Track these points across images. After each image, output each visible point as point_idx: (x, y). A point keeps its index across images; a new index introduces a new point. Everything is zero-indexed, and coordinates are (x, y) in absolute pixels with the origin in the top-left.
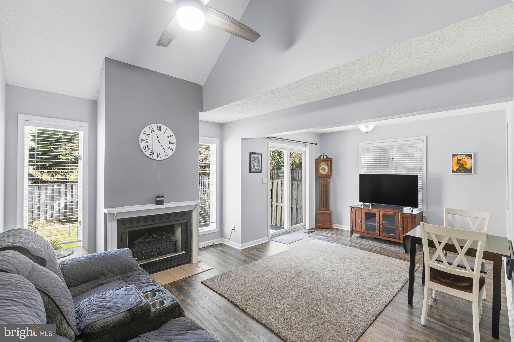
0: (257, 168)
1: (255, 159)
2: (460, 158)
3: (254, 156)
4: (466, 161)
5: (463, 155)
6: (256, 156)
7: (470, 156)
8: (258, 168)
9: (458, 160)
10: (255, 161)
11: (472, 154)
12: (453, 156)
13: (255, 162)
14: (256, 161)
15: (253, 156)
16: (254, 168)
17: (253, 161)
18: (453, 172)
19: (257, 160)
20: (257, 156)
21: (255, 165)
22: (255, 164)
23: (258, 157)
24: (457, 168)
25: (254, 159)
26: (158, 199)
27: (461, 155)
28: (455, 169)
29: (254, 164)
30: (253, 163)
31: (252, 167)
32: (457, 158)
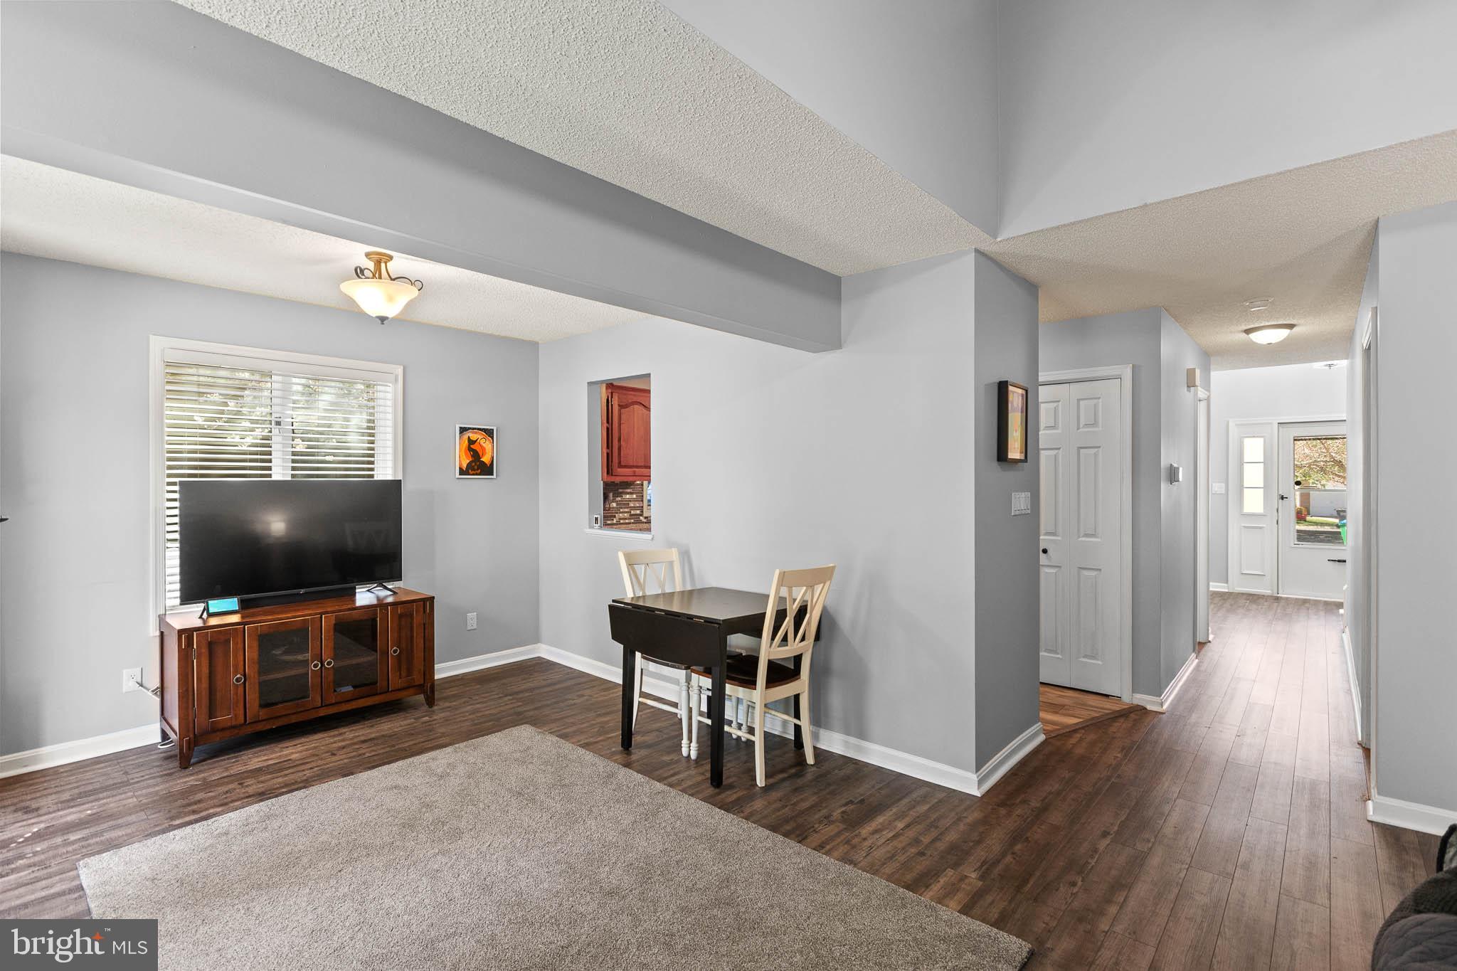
2: (474, 437)
4: (484, 445)
5: (479, 429)
7: (489, 433)
9: (471, 442)
11: (493, 430)
12: (463, 430)
18: (462, 472)
24: (468, 461)
27: (475, 429)
28: (464, 466)
32: (469, 437)
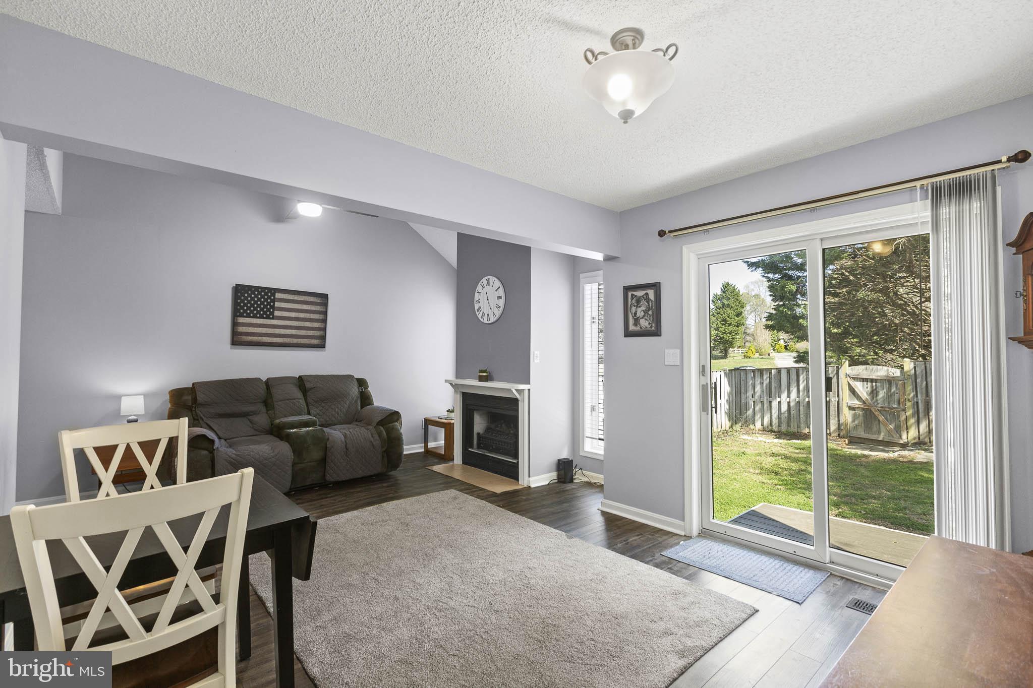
0: (644, 323)
1: (638, 301)
3: (634, 293)
6: (640, 293)
8: (649, 324)
10: (637, 306)
13: (639, 310)
14: (640, 307)
15: (632, 295)
16: (635, 324)
17: (631, 307)
19: (643, 302)
20: (646, 292)
21: (638, 315)
22: (640, 313)
23: (647, 294)
25: (634, 301)
26: (481, 374)
29: (635, 314)
30: (633, 312)
31: (631, 321)
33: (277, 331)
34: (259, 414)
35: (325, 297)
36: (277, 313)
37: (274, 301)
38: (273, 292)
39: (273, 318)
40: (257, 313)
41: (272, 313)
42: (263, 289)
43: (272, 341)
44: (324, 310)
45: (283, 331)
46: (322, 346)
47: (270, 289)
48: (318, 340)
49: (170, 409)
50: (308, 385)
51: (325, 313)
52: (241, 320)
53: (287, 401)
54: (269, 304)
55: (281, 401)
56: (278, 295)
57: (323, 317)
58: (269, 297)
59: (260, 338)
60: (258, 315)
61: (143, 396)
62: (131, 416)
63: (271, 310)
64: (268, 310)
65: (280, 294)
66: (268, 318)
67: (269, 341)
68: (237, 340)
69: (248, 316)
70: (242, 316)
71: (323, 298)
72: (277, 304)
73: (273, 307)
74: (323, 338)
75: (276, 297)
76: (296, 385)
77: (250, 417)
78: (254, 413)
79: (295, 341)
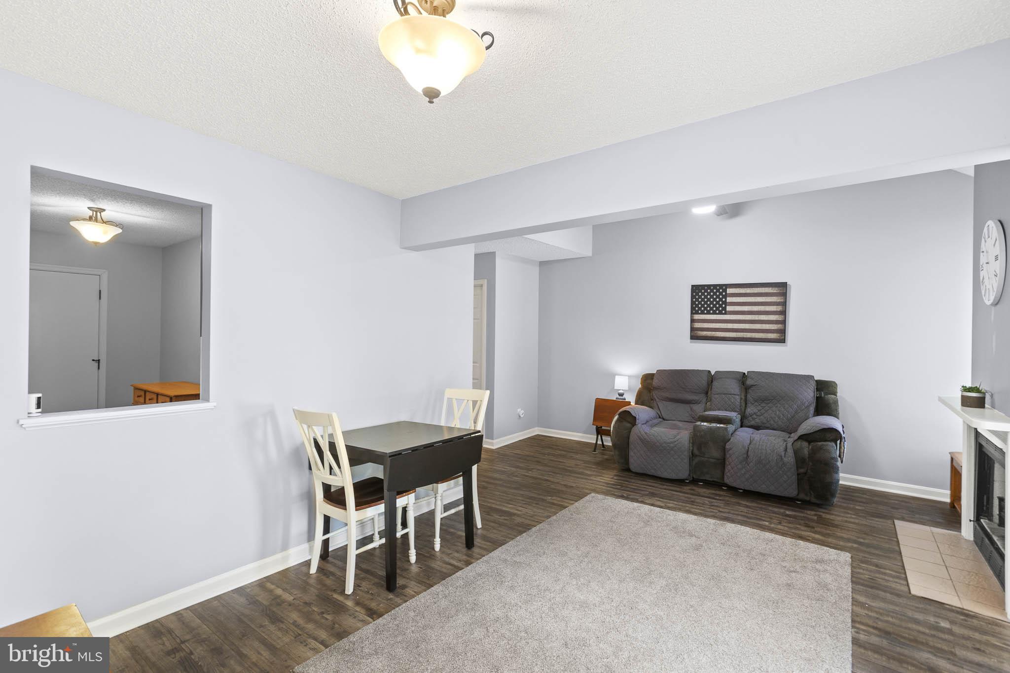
33: (730, 326)
34: (699, 403)
35: (784, 285)
36: (729, 308)
37: (725, 297)
38: (724, 288)
39: (725, 314)
40: (710, 310)
41: (725, 309)
42: (715, 286)
43: (725, 336)
44: (782, 300)
45: (736, 326)
46: (782, 340)
47: (721, 286)
48: (775, 334)
49: (640, 388)
50: (749, 382)
51: (784, 304)
52: (696, 317)
53: (723, 395)
54: (721, 300)
55: (718, 394)
56: (729, 291)
57: (781, 309)
58: (721, 294)
59: (714, 333)
60: (711, 312)
61: (627, 377)
62: (620, 390)
63: (724, 306)
64: (720, 305)
65: (731, 289)
66: (720, 313)
67: (722, 336)
68: (695, 336)
69: (703, 313)
70: (697, 313)
71: (783, 287)
72: (729, 300)
73: (725, 303)
74: (783, 332)
75: (728, 292)
76: (740, 381)
77: (691, 405)
78: (696, 402)
79: (749, 335)
